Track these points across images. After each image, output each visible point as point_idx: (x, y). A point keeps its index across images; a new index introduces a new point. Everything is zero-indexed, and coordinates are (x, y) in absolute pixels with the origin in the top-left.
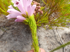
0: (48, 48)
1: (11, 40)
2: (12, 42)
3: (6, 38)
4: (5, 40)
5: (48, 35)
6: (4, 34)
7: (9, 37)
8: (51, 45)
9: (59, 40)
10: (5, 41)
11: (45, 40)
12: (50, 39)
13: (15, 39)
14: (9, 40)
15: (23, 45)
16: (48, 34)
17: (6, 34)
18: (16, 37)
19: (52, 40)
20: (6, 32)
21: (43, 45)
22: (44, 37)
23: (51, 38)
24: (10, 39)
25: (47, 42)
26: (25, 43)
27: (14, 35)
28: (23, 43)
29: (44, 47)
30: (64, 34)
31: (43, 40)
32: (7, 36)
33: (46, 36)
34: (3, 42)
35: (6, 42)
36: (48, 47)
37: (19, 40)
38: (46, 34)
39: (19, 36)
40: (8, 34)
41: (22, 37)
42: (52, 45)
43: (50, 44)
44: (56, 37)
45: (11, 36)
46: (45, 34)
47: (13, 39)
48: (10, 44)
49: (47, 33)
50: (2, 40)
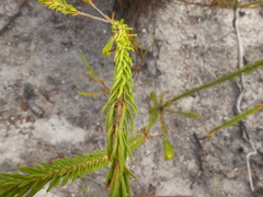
0: (184, 87)
1: (51, 41)
2: (53, 48)
3: (32, 34)
4: (28, 40)
5: (192, 43)
6: (19, 15)
7: (41, 28)
8: (196, 79)
9: (230, 65)
10: (26, 44)
11: (180, 57)
13: (66, 40)
14: (42, 42)
15: (97, 65)
16: (195, 37)
17: (30, 15)
18: (70, 32)
19: (205, 62)
21: (170, 77)
22: (177, 47)
23: (202, 55)
24: (45, 37)
25: (186, 68)
26: (104, 62)
27: (60, 25)
28: (97, 60)
29: (173, 82)
30: (256, 48)
31: (172, 59)
32: (34, 22)
33: (186, 46)
34: (22, 46)
35: (33, 47)
36: (186, 84)
37: (82, 47)
38: (189, 38)
39: (82, 32)
40: (36, 15)
42: (199, 80)
43: (194, 74)
44: (224, 56)
45: (51, 25)
46: (184, 37)
47: (58, 39)
48: (46, 55)
49: (192, 35)
50: (15, 36)
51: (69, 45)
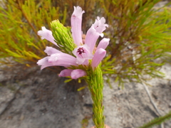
0: (122, 122)
1: (33, 110)
2: (35, 115)
3: (22, 109)
4: (19, 113)
5: (118, 93)
6: (14, 99)
7: (27, 104)
8: (127, 115)
9: (146, 101)
10: (18, 116)
11: (113, 103)
12: (126, 101)
13: (43, 108)
14: (28, 112)
15: (63, 120)
16: (119, 89)
17: (20, 97)
18: (45, 103)
19: (129, 102)
20: (20, 94)
21: (110, 118)
22: (110, 97)
23: (126, 98)
24: (30, 109)
25: (119, 109)
26: (67, 117)
27: (38, 99)
28: (62, 117)
29: (113, 121)
30: (157, 86)
31: (109, 106)
32: (23, 101)
33: (115, 95)
34: (15, 118)
35: (22, 117)
36: (122, 120)
37: (52, 111)
38: (115, 90)
39: (52, 101)
40: (24, 97)
41: (58, 101)
42: (130, 115)
43: (126, 112)
44: (140, 96)
45: (33, 100)
46: (112, 90)
47: (37, 108)
48: (31, 120)
49: (116, 88)
50: (12, 113)
51: (44, 111)
